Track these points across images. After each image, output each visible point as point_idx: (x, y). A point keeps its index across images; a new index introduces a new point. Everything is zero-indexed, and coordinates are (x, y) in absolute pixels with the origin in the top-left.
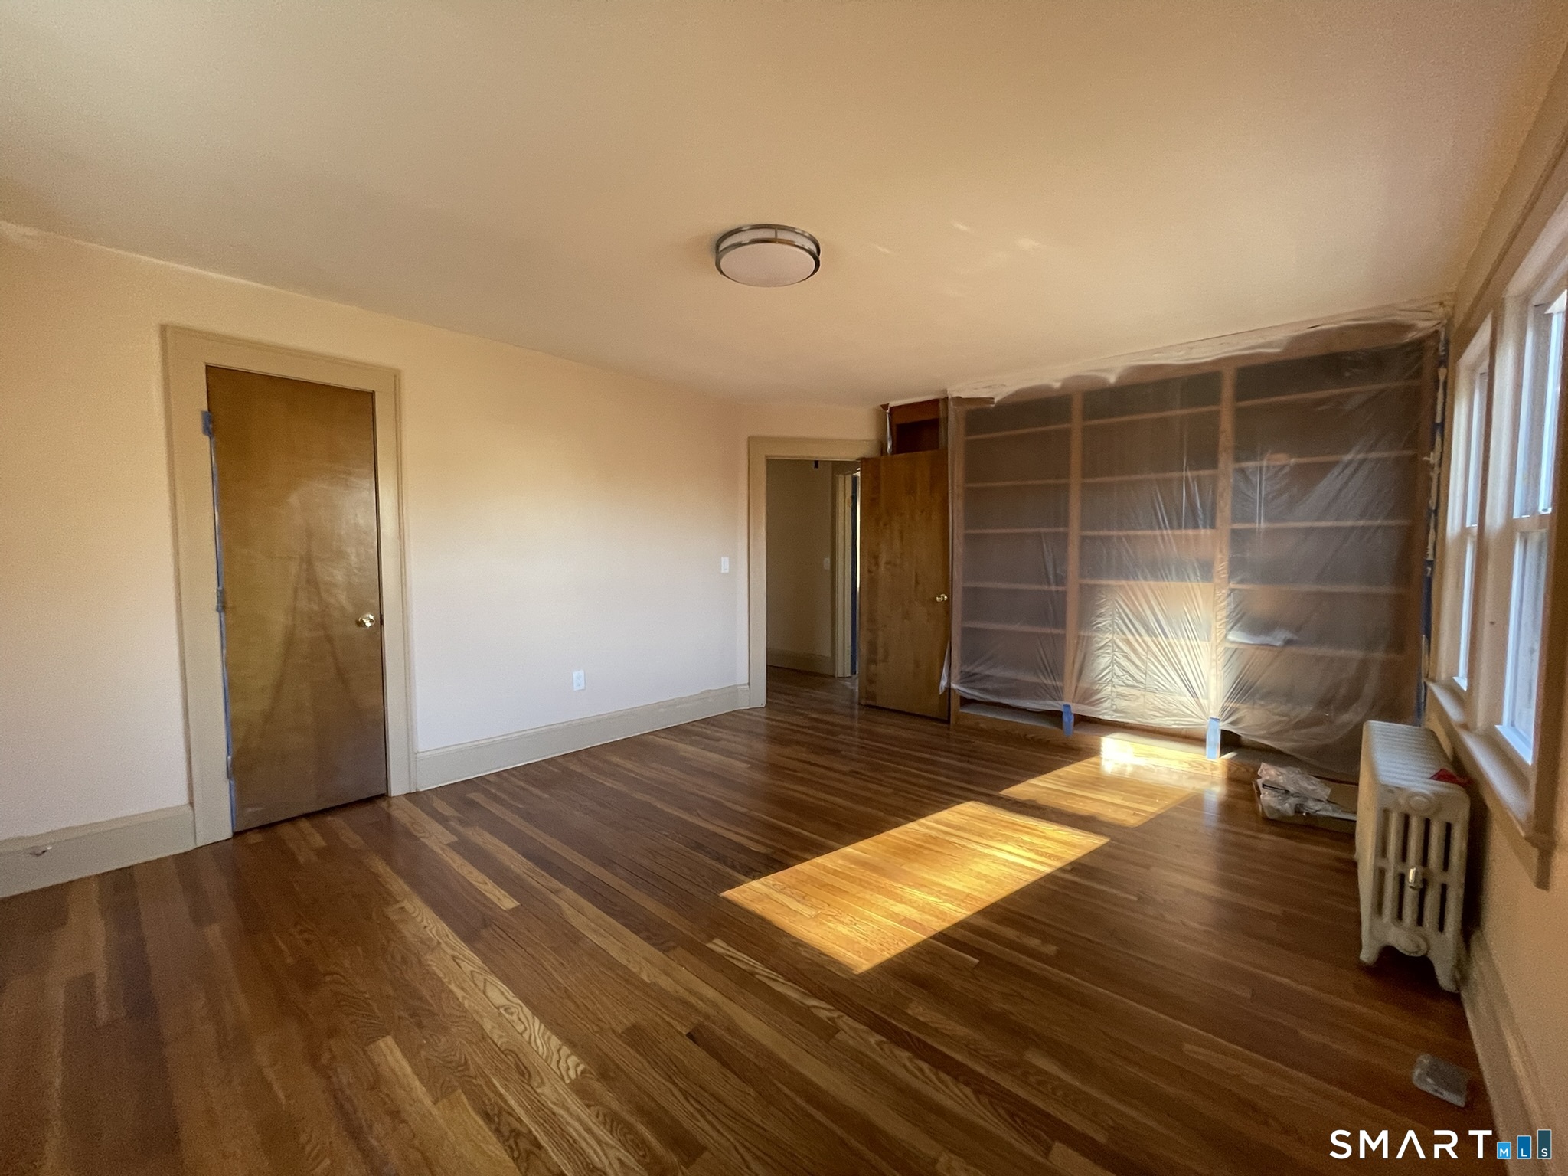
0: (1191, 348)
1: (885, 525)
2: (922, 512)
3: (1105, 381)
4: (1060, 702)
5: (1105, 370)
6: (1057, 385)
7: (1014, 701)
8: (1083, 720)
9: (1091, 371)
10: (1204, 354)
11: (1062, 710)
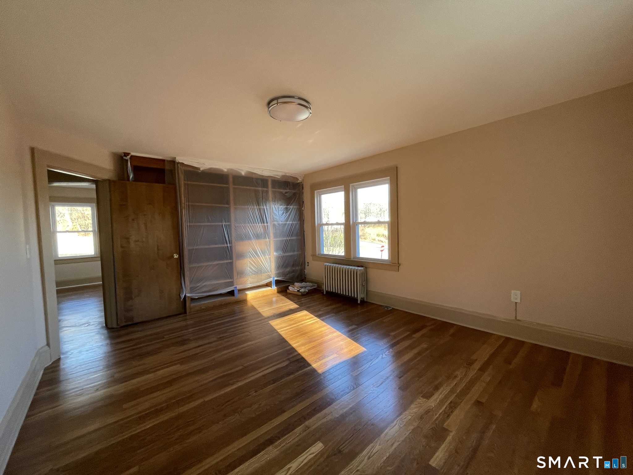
0: (263, 171)
1: (133, 220)
2: (159, 214)
3: (241, 173)
4: (233, 287)
5: (241, 170)
6: (226, 170)
7: (214, 292)
8: (240, 291)
9: (236, 169)
10: (266, 173)
11: (234, 289)
